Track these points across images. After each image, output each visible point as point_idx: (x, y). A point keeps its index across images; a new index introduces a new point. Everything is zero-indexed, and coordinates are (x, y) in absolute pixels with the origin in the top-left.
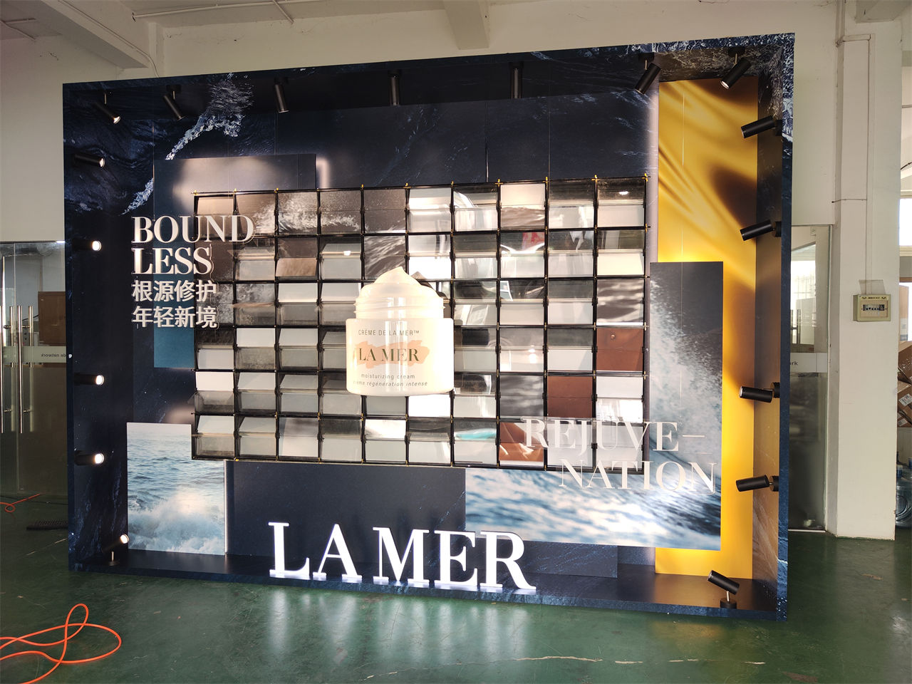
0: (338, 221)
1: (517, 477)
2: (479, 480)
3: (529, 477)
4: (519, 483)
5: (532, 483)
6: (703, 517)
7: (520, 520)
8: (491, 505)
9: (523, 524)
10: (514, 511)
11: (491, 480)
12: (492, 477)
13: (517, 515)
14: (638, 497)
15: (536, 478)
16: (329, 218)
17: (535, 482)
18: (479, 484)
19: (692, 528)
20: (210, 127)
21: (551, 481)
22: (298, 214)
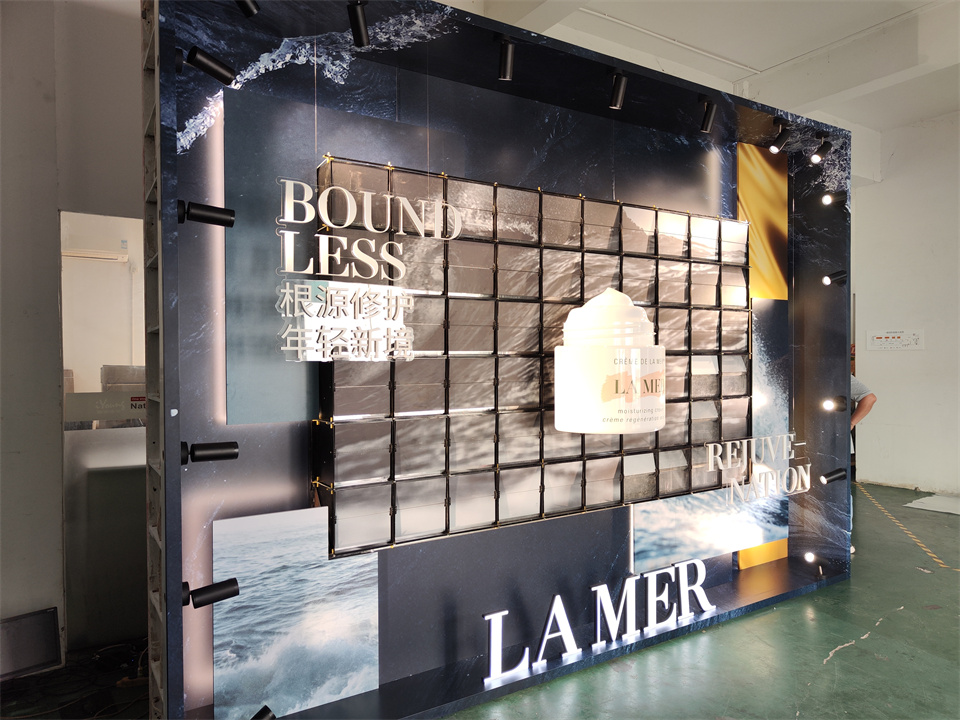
0: (515, 226)
1: (673, 504)
2: (645, 515)
3: (681, 502)
4: (674, 510)
5: (682, 508)
6: (779, 512)
7: (675, 546)
8: (654, 538)
9: (677, 550)
10: (670, 539)
11: (654, 512)
12: (654, 510)
13: (673, 543)
14: (747, 505)
15: (686, 502)
16: (507, 222)
17: (685, 506)
18: (645, 519)
19: (774, 523)
20: (302, 60)
21: (696, 503)
22: (470, 211)
